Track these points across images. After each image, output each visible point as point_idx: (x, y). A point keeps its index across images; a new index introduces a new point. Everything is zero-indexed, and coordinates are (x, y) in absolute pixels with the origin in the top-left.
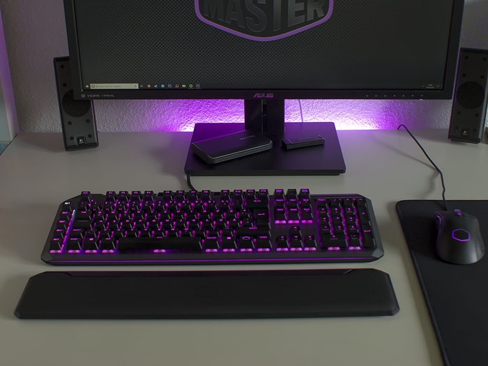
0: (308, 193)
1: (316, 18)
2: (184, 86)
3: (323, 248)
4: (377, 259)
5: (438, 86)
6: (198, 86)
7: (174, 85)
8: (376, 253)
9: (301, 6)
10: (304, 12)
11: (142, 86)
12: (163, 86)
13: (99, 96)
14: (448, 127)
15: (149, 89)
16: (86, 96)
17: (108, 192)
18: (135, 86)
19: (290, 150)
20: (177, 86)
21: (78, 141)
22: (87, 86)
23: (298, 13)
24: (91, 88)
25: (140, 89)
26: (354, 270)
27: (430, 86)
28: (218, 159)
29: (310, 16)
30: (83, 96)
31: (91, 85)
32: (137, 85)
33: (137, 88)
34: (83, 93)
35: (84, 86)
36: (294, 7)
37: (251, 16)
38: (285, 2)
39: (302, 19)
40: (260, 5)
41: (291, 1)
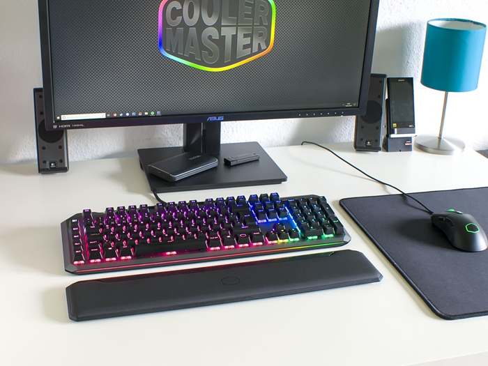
0: (278, 196)
1: (260, 50)
2: (146, 114)
3: (304, 238)
4: (347, 243)
5: (355, 105)
6: (159, 113)
7: (137, 113)
8: (346, 239)
9: (248, 41)
10: (250, 46)
11: (108, 115)
12: (127, 114)
13: (69, 126)
14: (353, 140)
15: (115, 118)
16: (58, 127)
17: (107, 209)
18: (102, 116)
19: (233, 166)
20: (140, 114)
21: (50, 165)
22: (58, 118)
23: (245, 47)
24: (62, 119)
25: (107, 118)
26: (335, 252)
27: (349, 105)
28: (178, 177)
29: (255, 49)
30: (55, 127)
31: (62, 116)
32: (104, 114)
33: (105, 117)
34: (55, 124)
35: (55, 118)
36: (242, 41)
37: (206, 49)
38: (235, 38)
39: (248, 51)
40: (214, 41)
41: (240, 36)
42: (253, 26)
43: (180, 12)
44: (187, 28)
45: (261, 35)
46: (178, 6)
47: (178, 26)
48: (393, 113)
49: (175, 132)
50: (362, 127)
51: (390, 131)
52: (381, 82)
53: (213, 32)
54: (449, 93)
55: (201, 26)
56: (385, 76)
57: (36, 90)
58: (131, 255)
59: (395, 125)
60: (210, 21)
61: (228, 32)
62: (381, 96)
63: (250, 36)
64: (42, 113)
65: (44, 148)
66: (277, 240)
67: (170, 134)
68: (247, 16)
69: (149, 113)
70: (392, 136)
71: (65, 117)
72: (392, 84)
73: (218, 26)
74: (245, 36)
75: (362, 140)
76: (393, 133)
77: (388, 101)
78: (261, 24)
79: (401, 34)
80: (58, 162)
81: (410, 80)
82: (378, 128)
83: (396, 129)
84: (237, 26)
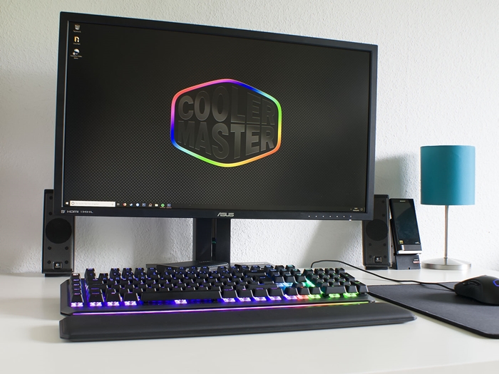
1: (268, 150)
2: (156, 206)
5: (362, 209)
7: (147, 204)
9: (256, 139)
10: (258, 144)
11: (118, 204)
12: (137, 205)
13: (78, 212)
15: (125, 208)
16: (66, 212)
18: (112, 204)
20: (150, 206)
21: (55, 265)
22: (67, 203)
23: (254, 145)
24: (71, 205)
25: (116, 208)
27: (356, 209)
29: (264, 147)
30: (63, 212)
31: (71, 202)
32: (114, 203)
33: (114, 206)
34: (63, 209)
35: (64, 203)
36: (251, 139)
37: (217, 144)
38: (243, 135)
39: (257, 149)
40: (224, 136)
41: (249, 134)
42: (261, 125)
43: (192, 107)
44: (198, 122)
45: (268, 134)
46: (191, 102)
47: (189, 120)
48: (398, 231)
49: (184, 252)
50: (370, 245)
51: (397, 247)
52: (384, 202)
53: (223, 128)
54: (450, 206)
55: (211, 121)
56: (387, 196)
57: (47, 192)
58: (136, 300)
59: (401, 242)
60: (220, 117)
61: (237, 129)
62: (385, 215)
63: (259, 134)
64: (50, 214)
65: (50, 248)
66: (296, 295)
67: (179, 253)
68: (254, 115)
69: (160, 205)
70: (400, 252)
71: (74, 203)
72: (394, 205)
73: (227, 122)
74: (254, 134)
75: (370, 257)
76: (401, 249)
77: (392, 221)
78: (268, 124)
79: (397, 164)
80: (64, 263)
81: (411, 201)
82: (386, 245)
83: (403, 246)
84: (246, 124)
